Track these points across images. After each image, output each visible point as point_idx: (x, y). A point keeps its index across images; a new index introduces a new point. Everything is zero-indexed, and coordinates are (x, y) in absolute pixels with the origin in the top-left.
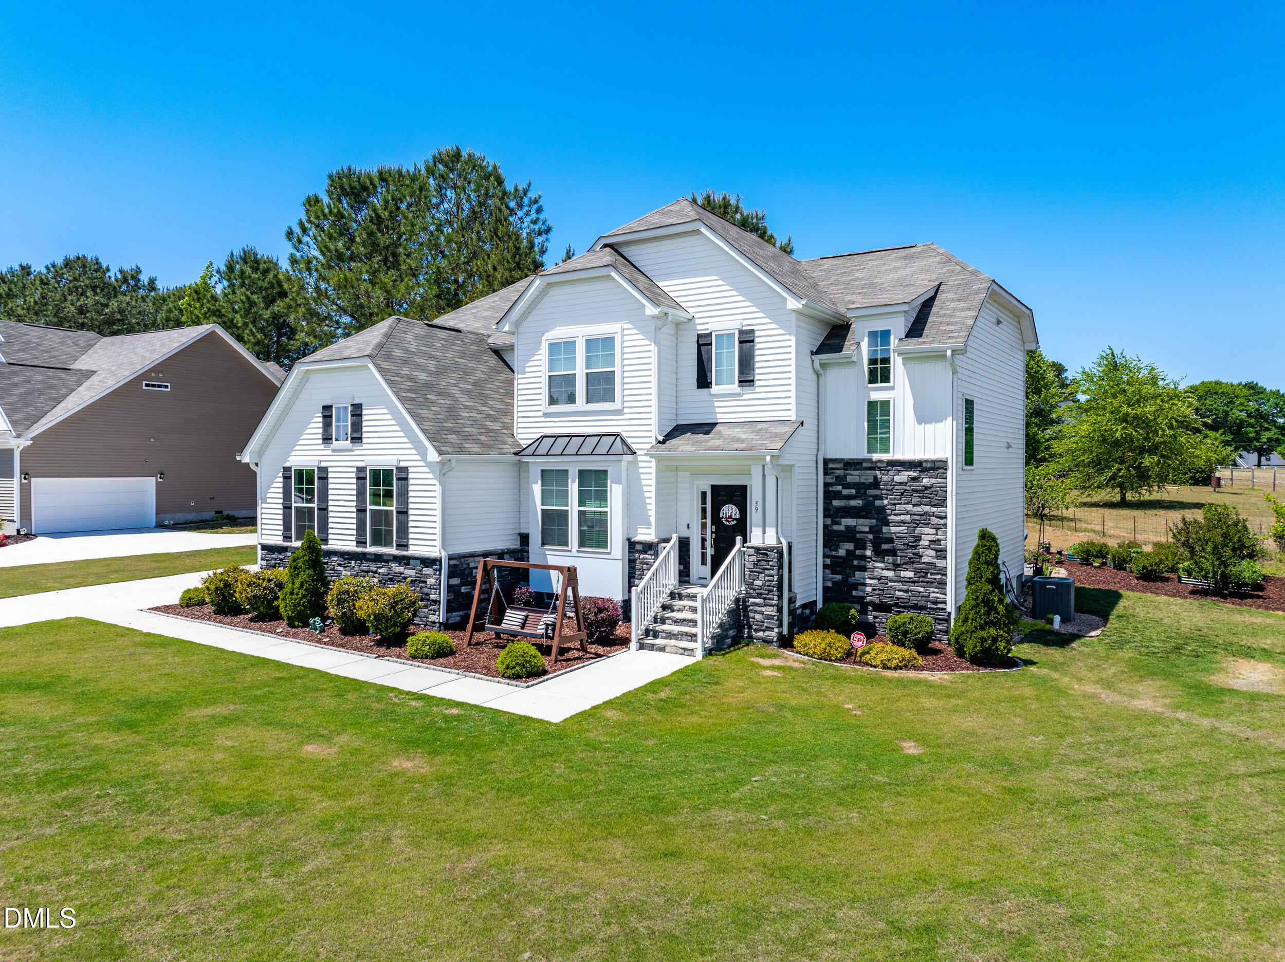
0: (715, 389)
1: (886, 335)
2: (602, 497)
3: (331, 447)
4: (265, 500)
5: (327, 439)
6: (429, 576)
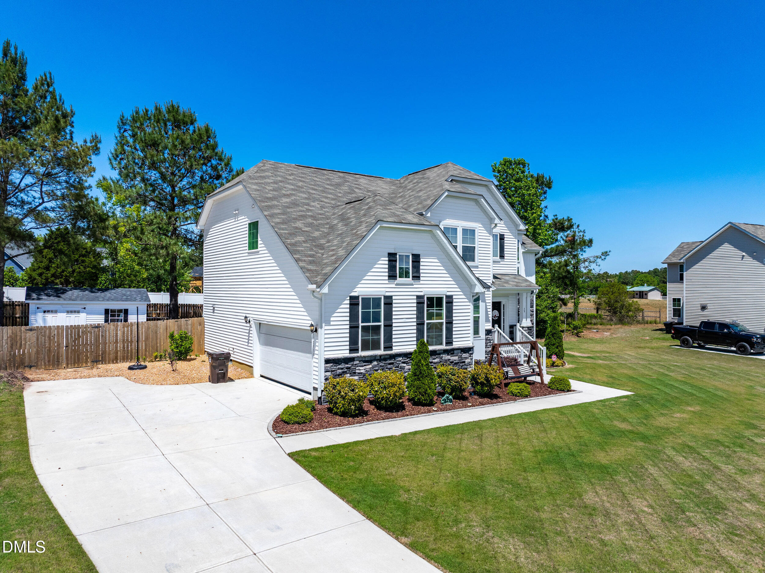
3: (396, 282)
4: (328, 323)
5: (392, 276)
6: (466, 358)
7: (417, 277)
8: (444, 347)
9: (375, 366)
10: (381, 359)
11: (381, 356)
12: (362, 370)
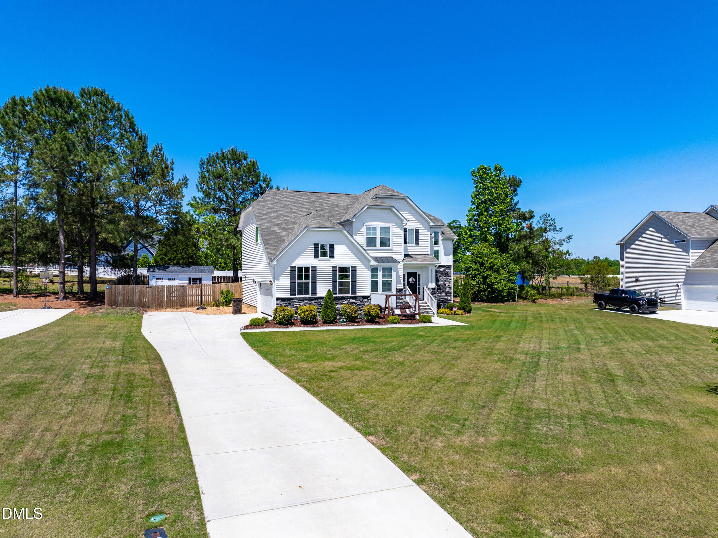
0: (408, 244)
1: (438, 233)
2: (390, 276)
3: (319, 259)
4: (278, 280)
5: (316, 256)
6: (366, 302)
7: (332, 256)
8: (350, 295)
9: (306, 303)
10: (309, 299)
11: (309, 298)
12: (298, 304)
